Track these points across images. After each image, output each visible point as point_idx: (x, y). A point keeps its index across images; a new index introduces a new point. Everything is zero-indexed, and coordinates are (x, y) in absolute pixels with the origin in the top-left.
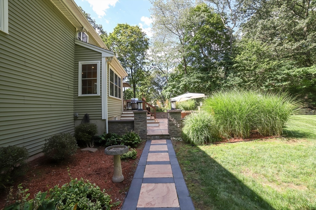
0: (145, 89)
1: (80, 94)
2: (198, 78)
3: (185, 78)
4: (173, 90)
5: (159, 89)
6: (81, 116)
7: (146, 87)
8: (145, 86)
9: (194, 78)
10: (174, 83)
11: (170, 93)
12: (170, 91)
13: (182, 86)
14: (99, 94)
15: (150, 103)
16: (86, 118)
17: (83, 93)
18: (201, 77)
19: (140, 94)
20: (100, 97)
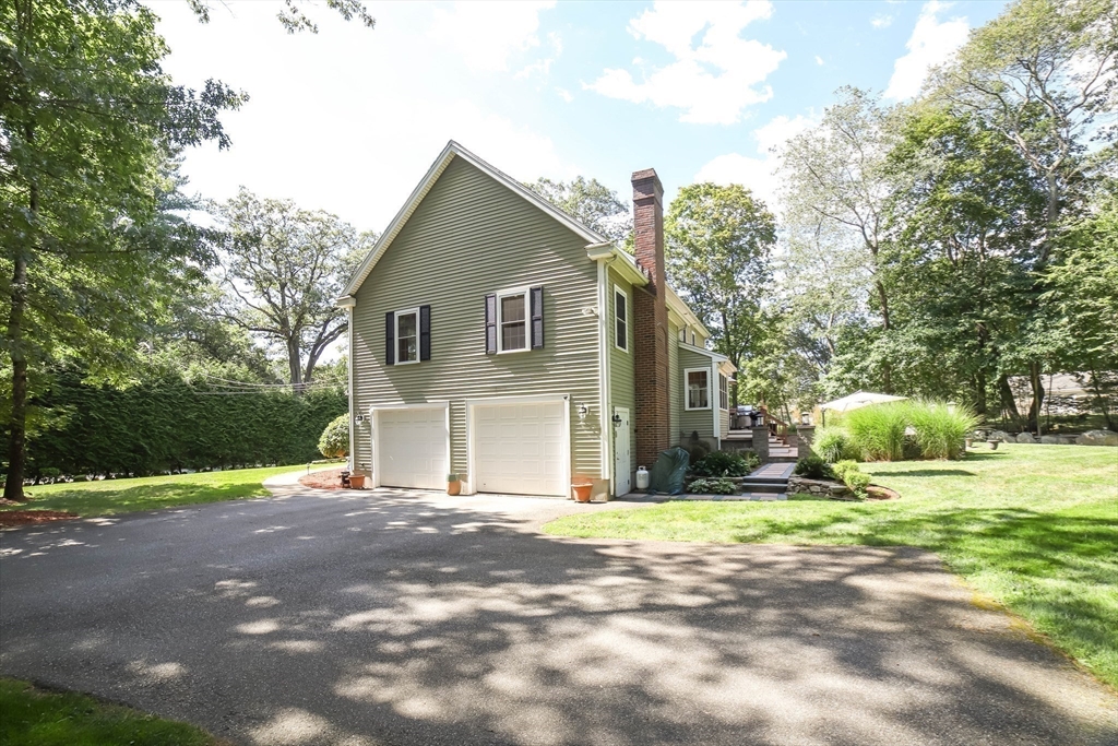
0: (766, 369)
1: (687, 408)
2: (918, 340)
3: (884, 340)
4: (846, 375)
5: (818, 359)
6: (689, 433)
7: (769, 362)
8: (766, 358)
9: (908, 343)
10: (849, 356)
11: (837, 384)
12: (838, 380)
13: (873, 365)
14: (709, 407)
15: (784, 410)
16: (695, 435)
17: (690, 406)
18: (928, 338)
19: (749, 386)
20: (711, 410)
